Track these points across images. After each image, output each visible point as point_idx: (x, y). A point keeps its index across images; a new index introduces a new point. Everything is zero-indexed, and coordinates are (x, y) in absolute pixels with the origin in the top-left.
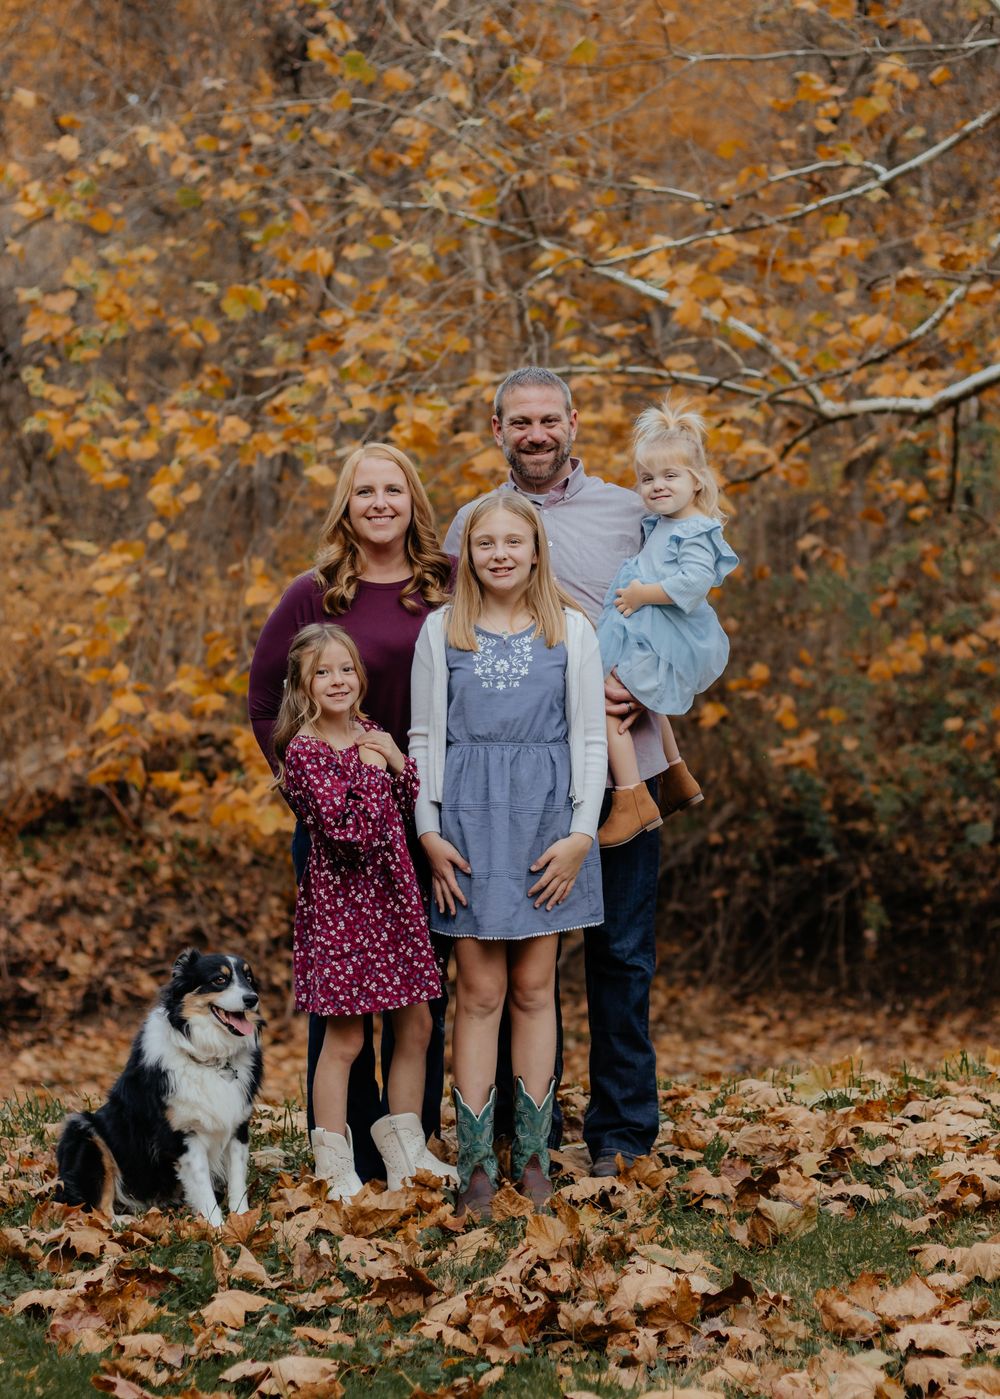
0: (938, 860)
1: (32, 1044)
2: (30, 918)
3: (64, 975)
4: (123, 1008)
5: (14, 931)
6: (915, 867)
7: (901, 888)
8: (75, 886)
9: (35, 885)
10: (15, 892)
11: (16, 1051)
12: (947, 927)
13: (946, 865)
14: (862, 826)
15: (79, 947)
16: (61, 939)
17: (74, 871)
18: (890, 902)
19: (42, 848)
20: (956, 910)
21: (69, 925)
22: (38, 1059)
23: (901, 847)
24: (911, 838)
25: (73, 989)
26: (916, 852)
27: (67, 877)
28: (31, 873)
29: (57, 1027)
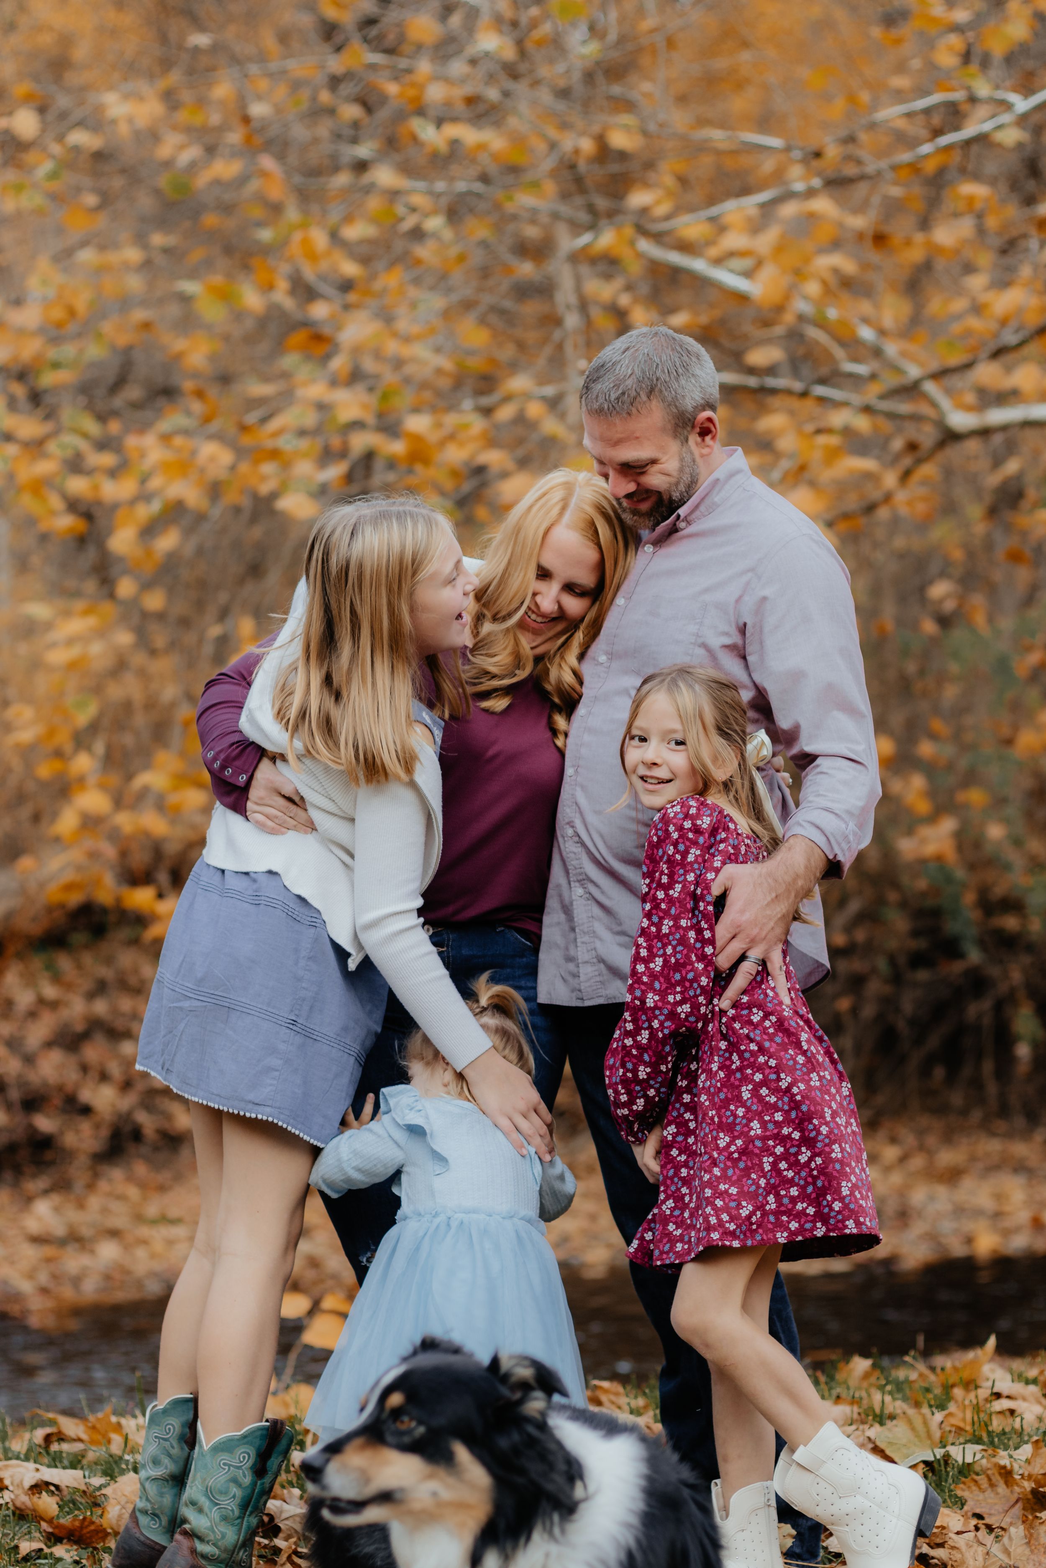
1: (46, 1192)
2: (49, 1044)
3: (86, 1110)
4: (156, 1149)
5: (29, 1060)
8: (100, 1007)
9: (54, 1005)
10: (32, 1014)
11: (29, 1200)
14: (1011, 923)
15: (104, 1077)
16: (84, 1068)
17: (100, 988)
19: (64, 962)
21: (93, 1052)
22: (57, 1210)
25: (97, 1126)
27: (91, 996)
28: (50, 991)
29: (78, 1170)
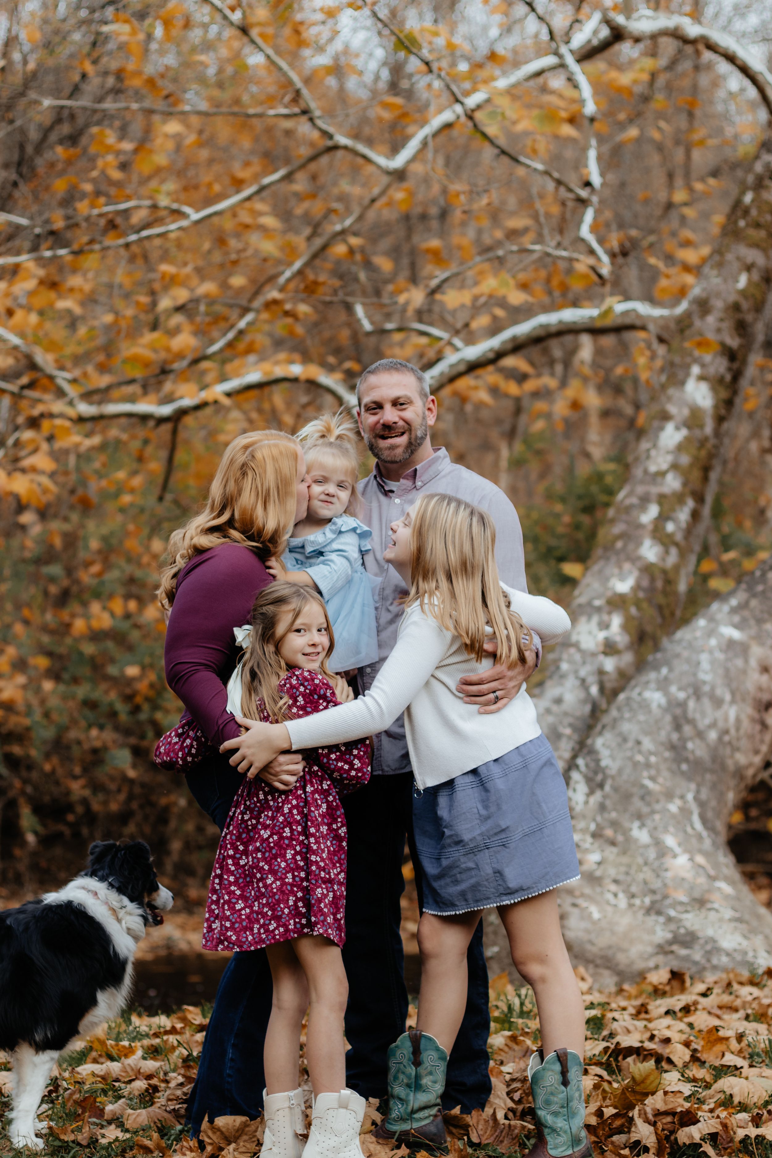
0: (75, 778)
6: (57, 783)
7: (47, 799)
12: (85, 831)
13: (81, 782)
14: (17, 750)
18: (38, 810)
20: (90, 817)
23: (47, 767)
24: (55, 760)
26: (60, 771)
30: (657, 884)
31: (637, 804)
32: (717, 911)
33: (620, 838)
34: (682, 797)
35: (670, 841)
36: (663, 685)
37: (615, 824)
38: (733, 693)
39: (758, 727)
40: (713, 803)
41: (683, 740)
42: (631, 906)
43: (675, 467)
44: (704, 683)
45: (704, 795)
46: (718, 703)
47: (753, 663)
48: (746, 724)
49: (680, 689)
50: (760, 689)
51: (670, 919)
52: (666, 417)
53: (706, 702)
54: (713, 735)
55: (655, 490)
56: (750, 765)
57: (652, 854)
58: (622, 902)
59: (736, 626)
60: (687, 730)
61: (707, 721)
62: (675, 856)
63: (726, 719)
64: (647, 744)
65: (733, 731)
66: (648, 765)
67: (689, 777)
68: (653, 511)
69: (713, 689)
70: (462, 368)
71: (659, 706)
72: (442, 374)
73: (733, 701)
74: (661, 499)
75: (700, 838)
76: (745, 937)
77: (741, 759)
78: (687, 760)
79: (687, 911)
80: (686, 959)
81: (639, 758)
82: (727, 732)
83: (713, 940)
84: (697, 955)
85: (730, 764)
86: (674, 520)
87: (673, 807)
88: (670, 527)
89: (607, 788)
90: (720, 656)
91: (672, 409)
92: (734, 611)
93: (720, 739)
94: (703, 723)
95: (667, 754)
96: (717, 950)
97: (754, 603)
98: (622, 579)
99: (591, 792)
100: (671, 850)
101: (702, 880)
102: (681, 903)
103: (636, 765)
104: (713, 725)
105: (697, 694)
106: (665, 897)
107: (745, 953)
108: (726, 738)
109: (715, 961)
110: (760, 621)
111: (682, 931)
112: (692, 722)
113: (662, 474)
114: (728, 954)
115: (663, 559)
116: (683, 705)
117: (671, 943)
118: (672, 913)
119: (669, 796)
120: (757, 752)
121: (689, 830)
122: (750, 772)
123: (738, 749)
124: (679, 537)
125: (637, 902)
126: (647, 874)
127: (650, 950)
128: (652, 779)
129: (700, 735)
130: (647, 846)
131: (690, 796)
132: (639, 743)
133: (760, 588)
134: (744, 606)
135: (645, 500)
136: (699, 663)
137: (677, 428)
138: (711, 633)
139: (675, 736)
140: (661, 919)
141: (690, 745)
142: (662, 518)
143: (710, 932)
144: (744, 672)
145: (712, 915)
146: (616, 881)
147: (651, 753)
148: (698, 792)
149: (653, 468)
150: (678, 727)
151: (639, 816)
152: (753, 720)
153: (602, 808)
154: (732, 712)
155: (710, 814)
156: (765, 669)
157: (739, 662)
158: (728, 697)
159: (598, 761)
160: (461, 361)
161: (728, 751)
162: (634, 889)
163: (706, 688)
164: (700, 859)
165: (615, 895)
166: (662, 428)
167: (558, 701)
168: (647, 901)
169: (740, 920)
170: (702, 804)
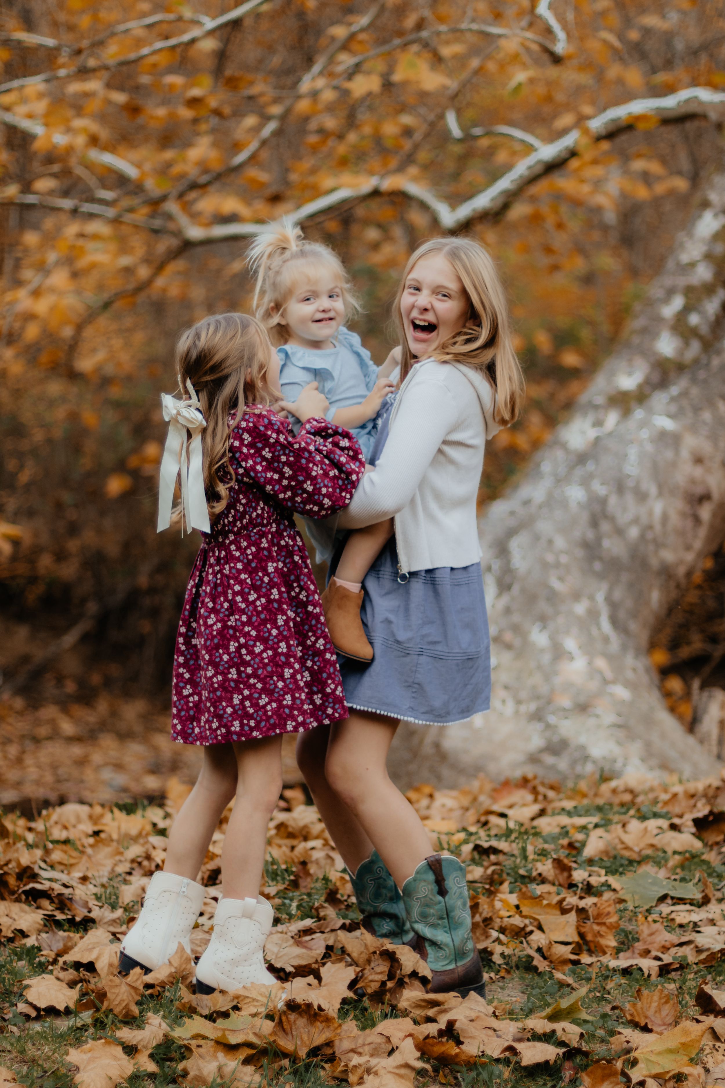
30: (544, 689)
31: (543, 606)
32: (597, 716)
33: (517, 642)
34: (592, 598)
35: (570, 644)
36: (585, 482)
37: (516, 629)
38: (660, 487)
39: (689, 523)
40: (629, 603)
41: (599, 539)
42: (517, 712)
43: (708, 257)
44: (629, 476)
45: (618, 594)
46: (642, 497)
47: (685, 454)
48: (675, 520)
49: (602, 484)
50: (693, 481)
51: (548, 726)
52: (706, 204)
53: (629, 499)
54: (634, 532)
55: (682, 281)
56: (681, 562)
57: (546, 658)
58: (509, 708)
59: (670, 416)
60: (605, 527)
61: (629, 516)
62: (572, 659)
63: (651, 514)
64: (560, 542)
65: (658, 527)
66: (557, 565)
67: (601, 576)
68: (678, 302)
69: (638, 482)
70: (539, 169)
71: (579, 503)
72: (521, 177)
73: (660, 494)
74: (689, 291)
75: (606, 640)
76: (619, 743)
77: (668, 556)
78: (601, 559)
79: (566, 718)
80: (552, 768)
81: (550, 558)
82: (650, 527)
83: (583, 748)
84: (563, 764)
85: (654, 563)
86: (702, 313)
87: (580, 608)
88: (694, 319)
89: (516, 589)
90: (649, 448)
91: (713, 197)
92: (673, 399)
93: (642, 537)
94: (623, 519)
95: (580, 553)
96: (586, 758)
97: (695, 391)
98: (630, 374)
99: (499, 595)
100: (570, 653)
101: (594, 685)
102: (564, 710)
103: (545, 566)
104: (636, 521)
105: (620, 488)
106: (549, 702)
107: (615, 761)
108: (650, 536)
109: (579, 769)
110: (697, 410)
111: (555, 739)
112: (612, 519)
113: (692, 265)
114: (594, 762)
115: (681, 352)
116: (603, 502)
117: (542, 751)
118: (552, 719)
119: (576, 596)
120: (688, 548)
121: (595, 632)
122: (681, 571)
123: (664, 545)
124: (705, 330)
125: (523, 708)
126: (537, 679)
127: (520, 757)
128: (561, 579)
129: (620, 532)
130: (542, 651)
131: (600, 597)
132: (550, 542)
133: (702, 374)
134: (684, 394)
135: (670, 292)
136: (626, 455)
137: (716, 215)
138: (643, 424)
139: (590, 535)
140: (539, 726)
141: (606, 543)
142: (687, 309)
143: (582, 739)
144: (674, 465)
145: (592, 722)
146: (506, 687)
147: (562, 552)
148: (610, 591)
149: (685, 258)
150: (594, 523)
151: (543, 620)
152: (683, 515)
153: (508, 611)
154: (658, 507)
155: (622, 615)
156: (698, 460)
157: (669, 454)
158: (653, 490)
159: (508, 562)
160: (539, 162)
161: (651, 548)
162: (523, 695)
163: (630, 484)
164: (601, 663)
165: (504, 701)
166: (700, 216)
167: (527, 502)
168: (533, 707)
169: (619, 726)
170: (613, 606)
